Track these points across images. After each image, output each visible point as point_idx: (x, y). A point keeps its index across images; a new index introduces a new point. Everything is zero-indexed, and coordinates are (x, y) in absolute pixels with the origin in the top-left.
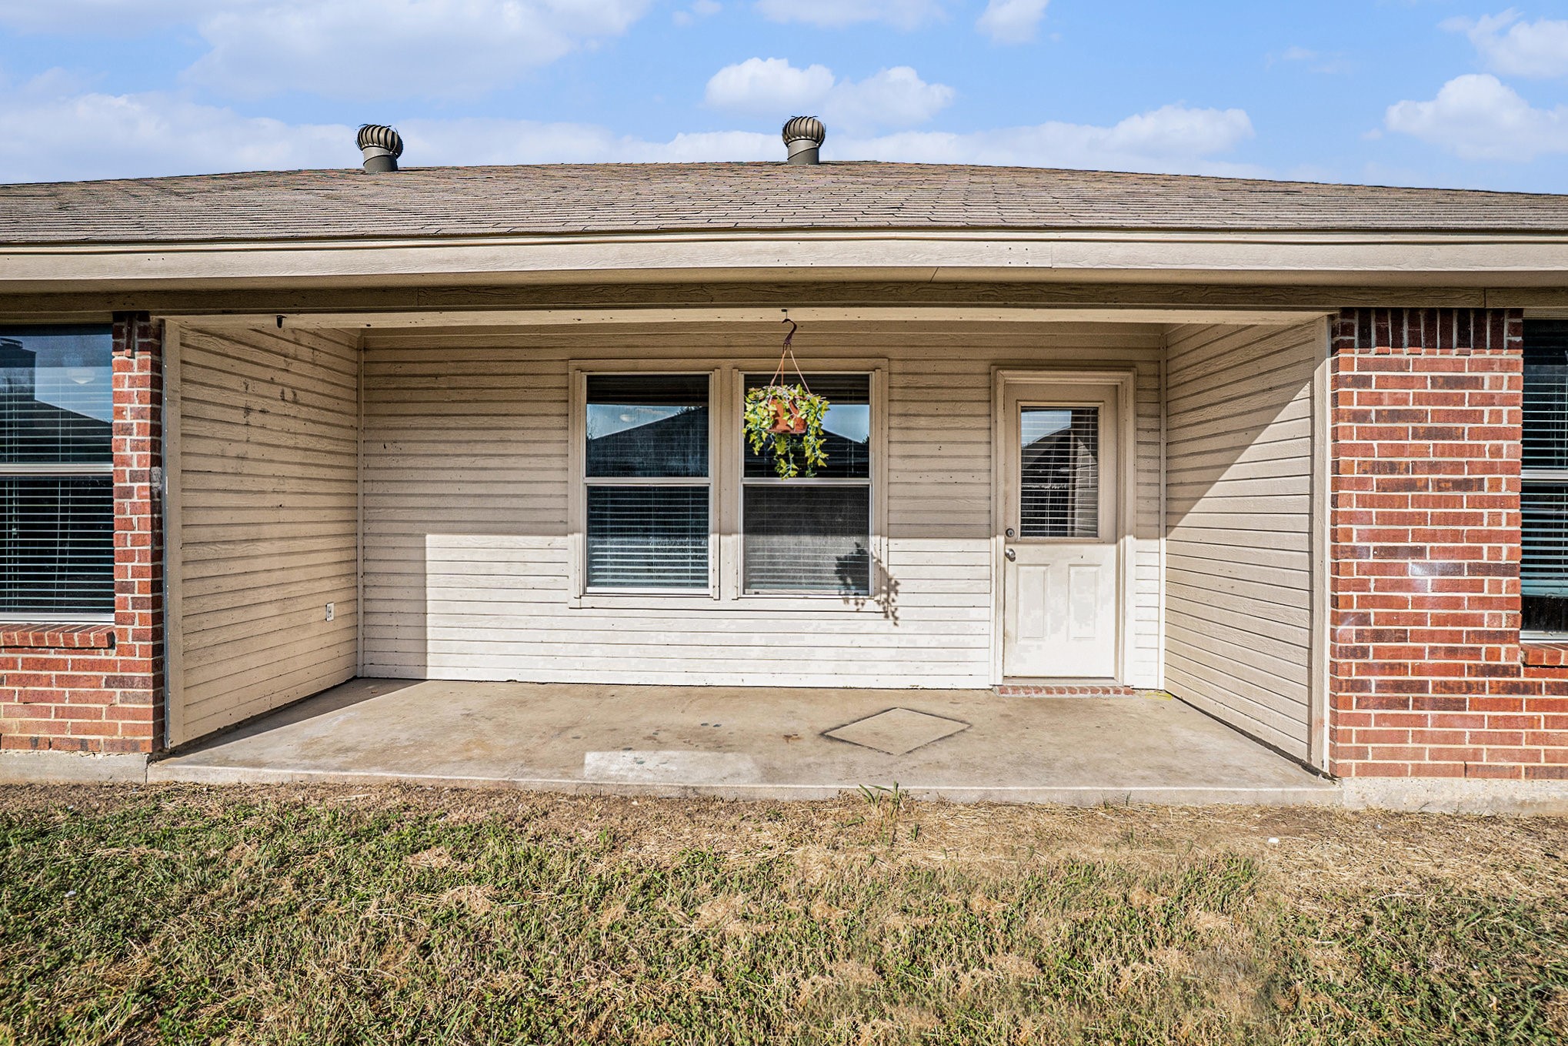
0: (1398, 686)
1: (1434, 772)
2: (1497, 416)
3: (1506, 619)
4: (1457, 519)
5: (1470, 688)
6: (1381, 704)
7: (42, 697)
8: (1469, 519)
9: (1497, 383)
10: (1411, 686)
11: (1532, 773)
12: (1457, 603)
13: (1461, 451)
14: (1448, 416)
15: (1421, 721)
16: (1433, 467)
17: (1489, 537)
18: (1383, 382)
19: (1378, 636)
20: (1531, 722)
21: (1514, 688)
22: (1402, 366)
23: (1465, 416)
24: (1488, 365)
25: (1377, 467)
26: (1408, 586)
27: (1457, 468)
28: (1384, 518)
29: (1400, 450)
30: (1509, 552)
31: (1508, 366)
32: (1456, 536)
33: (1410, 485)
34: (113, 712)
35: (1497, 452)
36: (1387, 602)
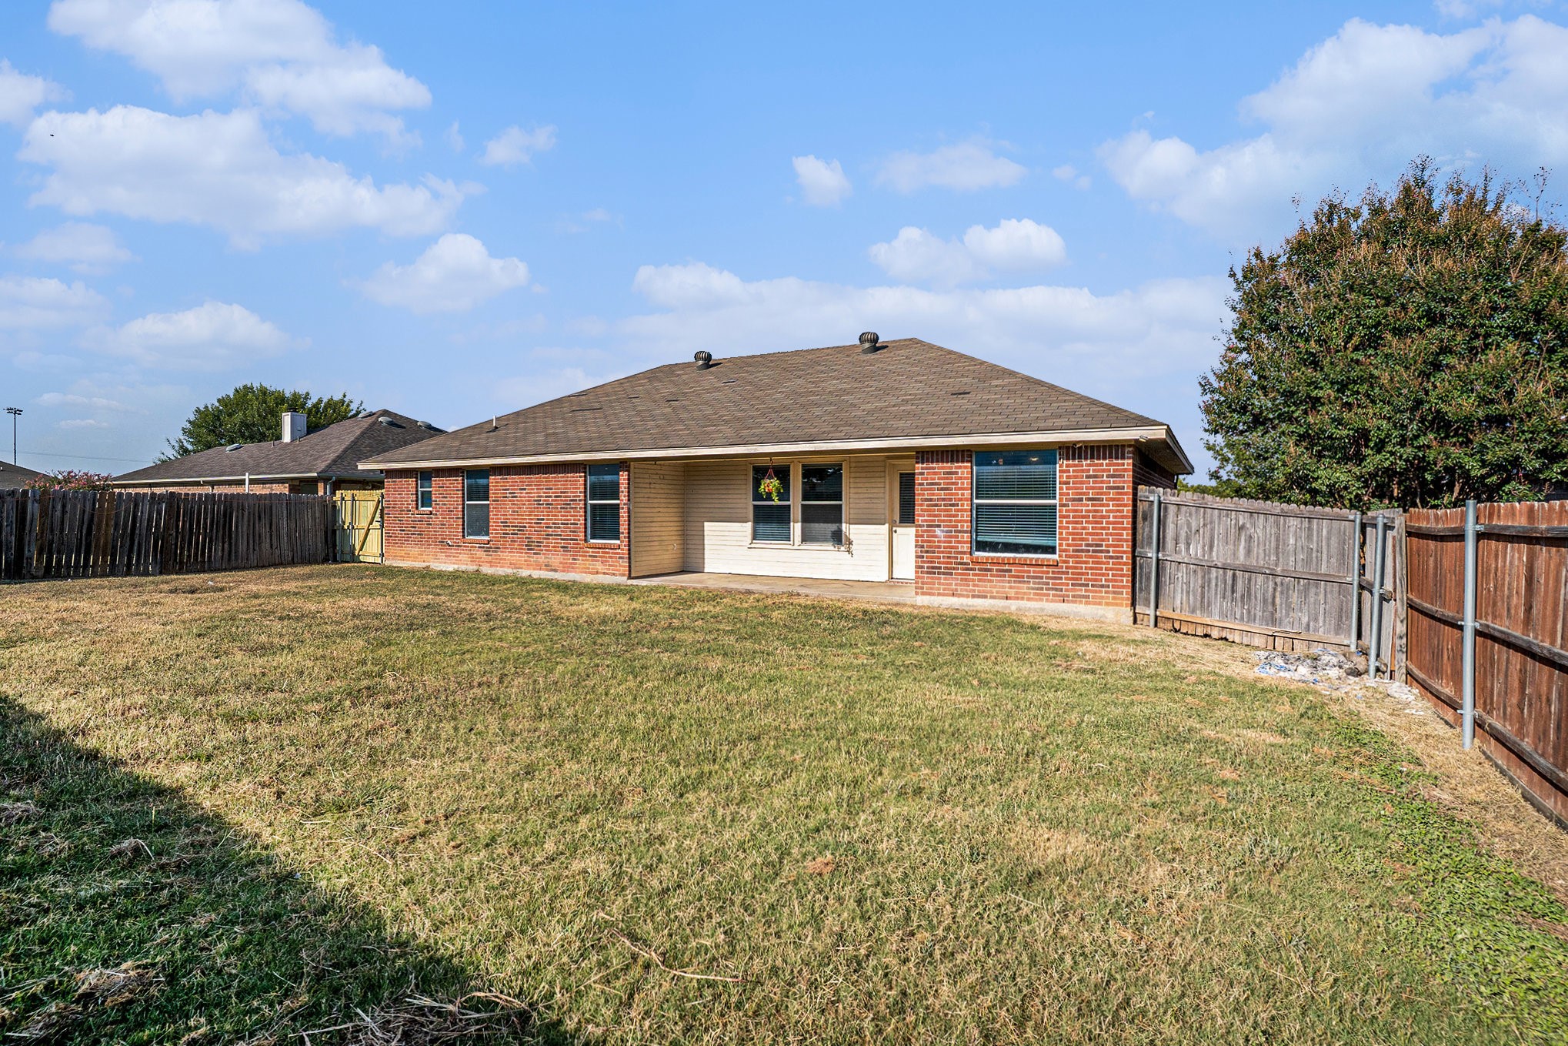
0: (933, 568)
1: (944, 595)
2: (963, 483)
3: (966, 547)
4: (950, 516)
5: (954, 569)
6: (928, 573)
7: (605, 561)
8: (954, 516)
9: (963, 473)
10: (936, 568)
11: (974, 596)
12: (951, 542)
13: (952, 494)
14: (948, 484)
15: (940, 579)
16: (944, 500)
17: (960, 521)
18: (928, 474)
19: (927, 552)
20: (974, 580)
21: (967, 569)
22: (934, 468)
23: (953, 484)
24: (960, 467)
25: (926, 500)
26: (936, 536)
27: (951, 500)
28: (928, 516)
29: (933, 494)
30: (967, 526)
31: (966, 467)
32: (951, 521)
33: (936, 505)
34: (620, 565)
35: (963, 495)
36: (929, 541)
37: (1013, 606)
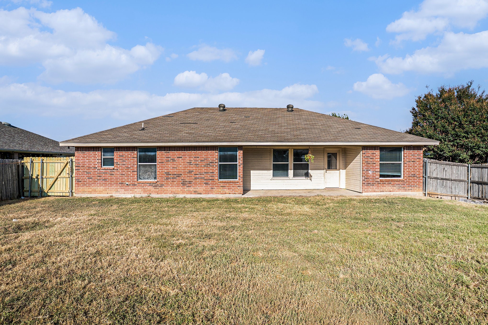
0: (368, 183)
1: (371, 192)
2: (377, 157)
3: (378, 177)
4: (373, 167)
5: (375, 183)
6: (366, 185)
7: (230, 188)
8: (375, 167)
9: (377, 153)
10: (369, 183)
11: (380, 192)
12: (374, 175)
13: (374, 160)
14: (373, 157)
15: (370, 187)
16: (371, 162)
17: (376, 169)
18: (367, 154)
19: (366, 178)
20: (380, 187)
21: (379, 183)
22: (368, 152)
23: (374, 157)
24: (376, 152)
25: (366, 162)
26: (369, 173)
27: (374, 162)
28: (367, 167)
29: (368, 160)
30: (378, 170)
31: (378, 152)
32: (374, 169)
33: (369, 164)
34: (238, 190)
35: (377, 160)
36: (367, 175)
37: (392, 193)
